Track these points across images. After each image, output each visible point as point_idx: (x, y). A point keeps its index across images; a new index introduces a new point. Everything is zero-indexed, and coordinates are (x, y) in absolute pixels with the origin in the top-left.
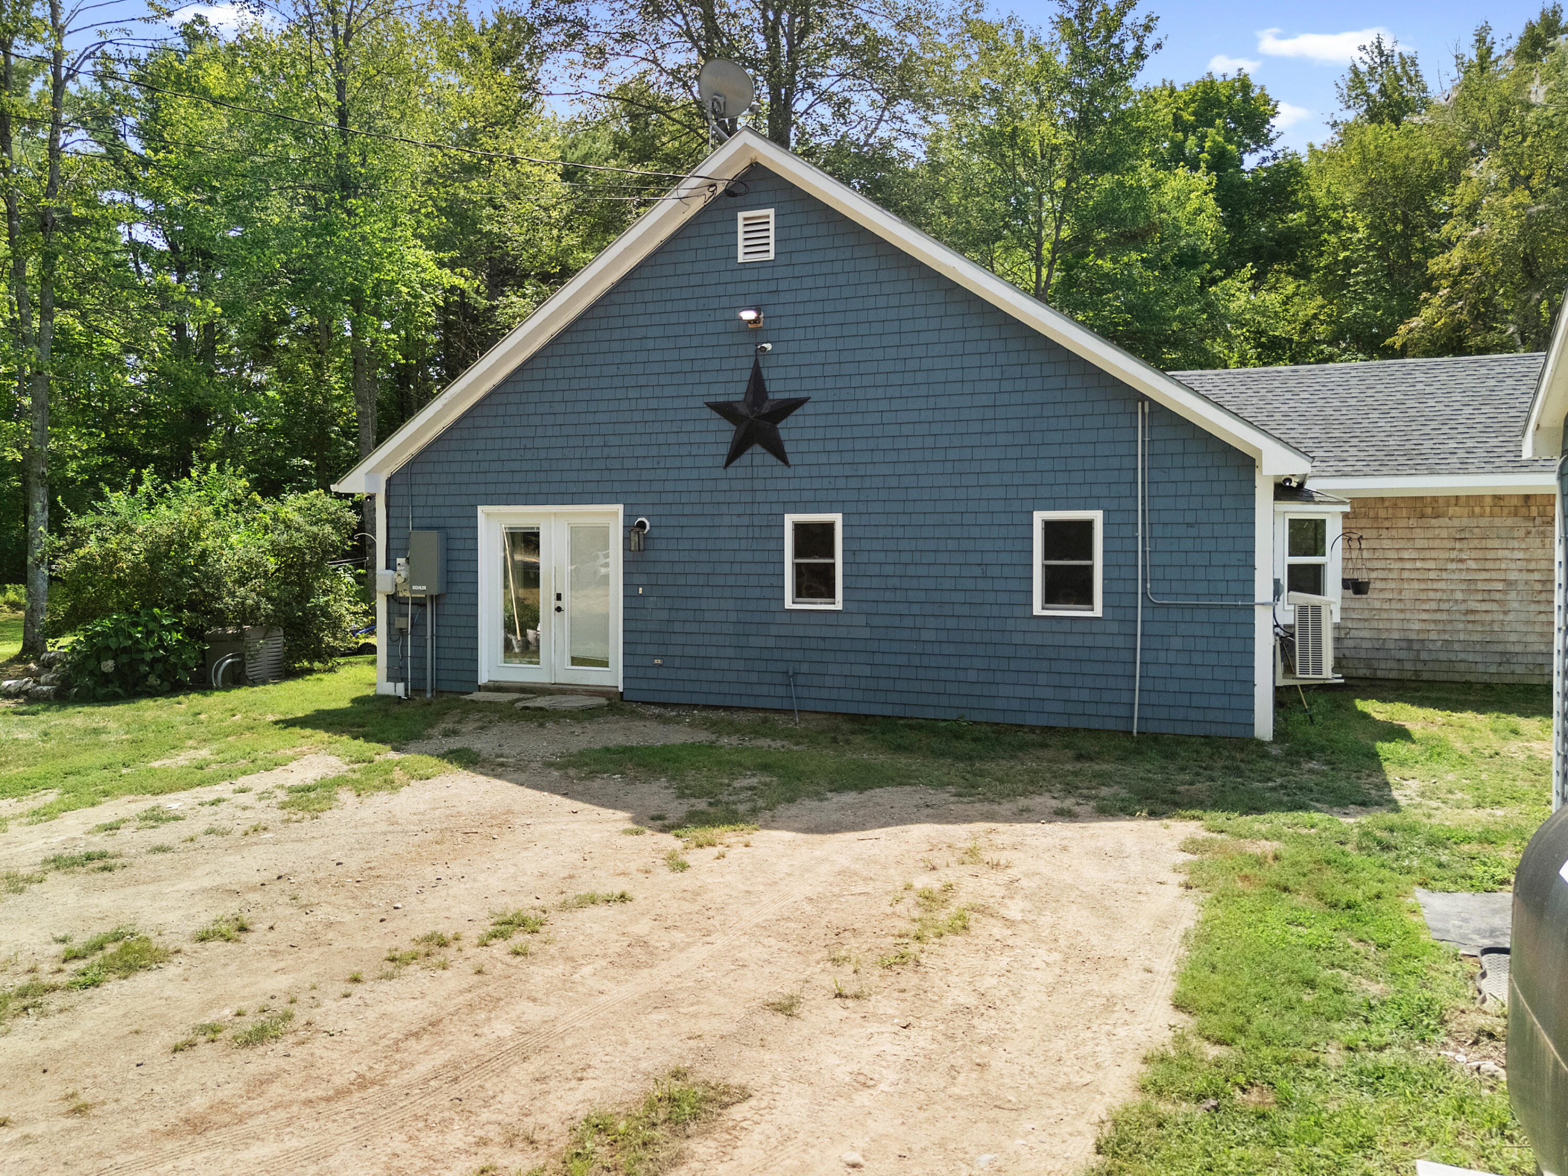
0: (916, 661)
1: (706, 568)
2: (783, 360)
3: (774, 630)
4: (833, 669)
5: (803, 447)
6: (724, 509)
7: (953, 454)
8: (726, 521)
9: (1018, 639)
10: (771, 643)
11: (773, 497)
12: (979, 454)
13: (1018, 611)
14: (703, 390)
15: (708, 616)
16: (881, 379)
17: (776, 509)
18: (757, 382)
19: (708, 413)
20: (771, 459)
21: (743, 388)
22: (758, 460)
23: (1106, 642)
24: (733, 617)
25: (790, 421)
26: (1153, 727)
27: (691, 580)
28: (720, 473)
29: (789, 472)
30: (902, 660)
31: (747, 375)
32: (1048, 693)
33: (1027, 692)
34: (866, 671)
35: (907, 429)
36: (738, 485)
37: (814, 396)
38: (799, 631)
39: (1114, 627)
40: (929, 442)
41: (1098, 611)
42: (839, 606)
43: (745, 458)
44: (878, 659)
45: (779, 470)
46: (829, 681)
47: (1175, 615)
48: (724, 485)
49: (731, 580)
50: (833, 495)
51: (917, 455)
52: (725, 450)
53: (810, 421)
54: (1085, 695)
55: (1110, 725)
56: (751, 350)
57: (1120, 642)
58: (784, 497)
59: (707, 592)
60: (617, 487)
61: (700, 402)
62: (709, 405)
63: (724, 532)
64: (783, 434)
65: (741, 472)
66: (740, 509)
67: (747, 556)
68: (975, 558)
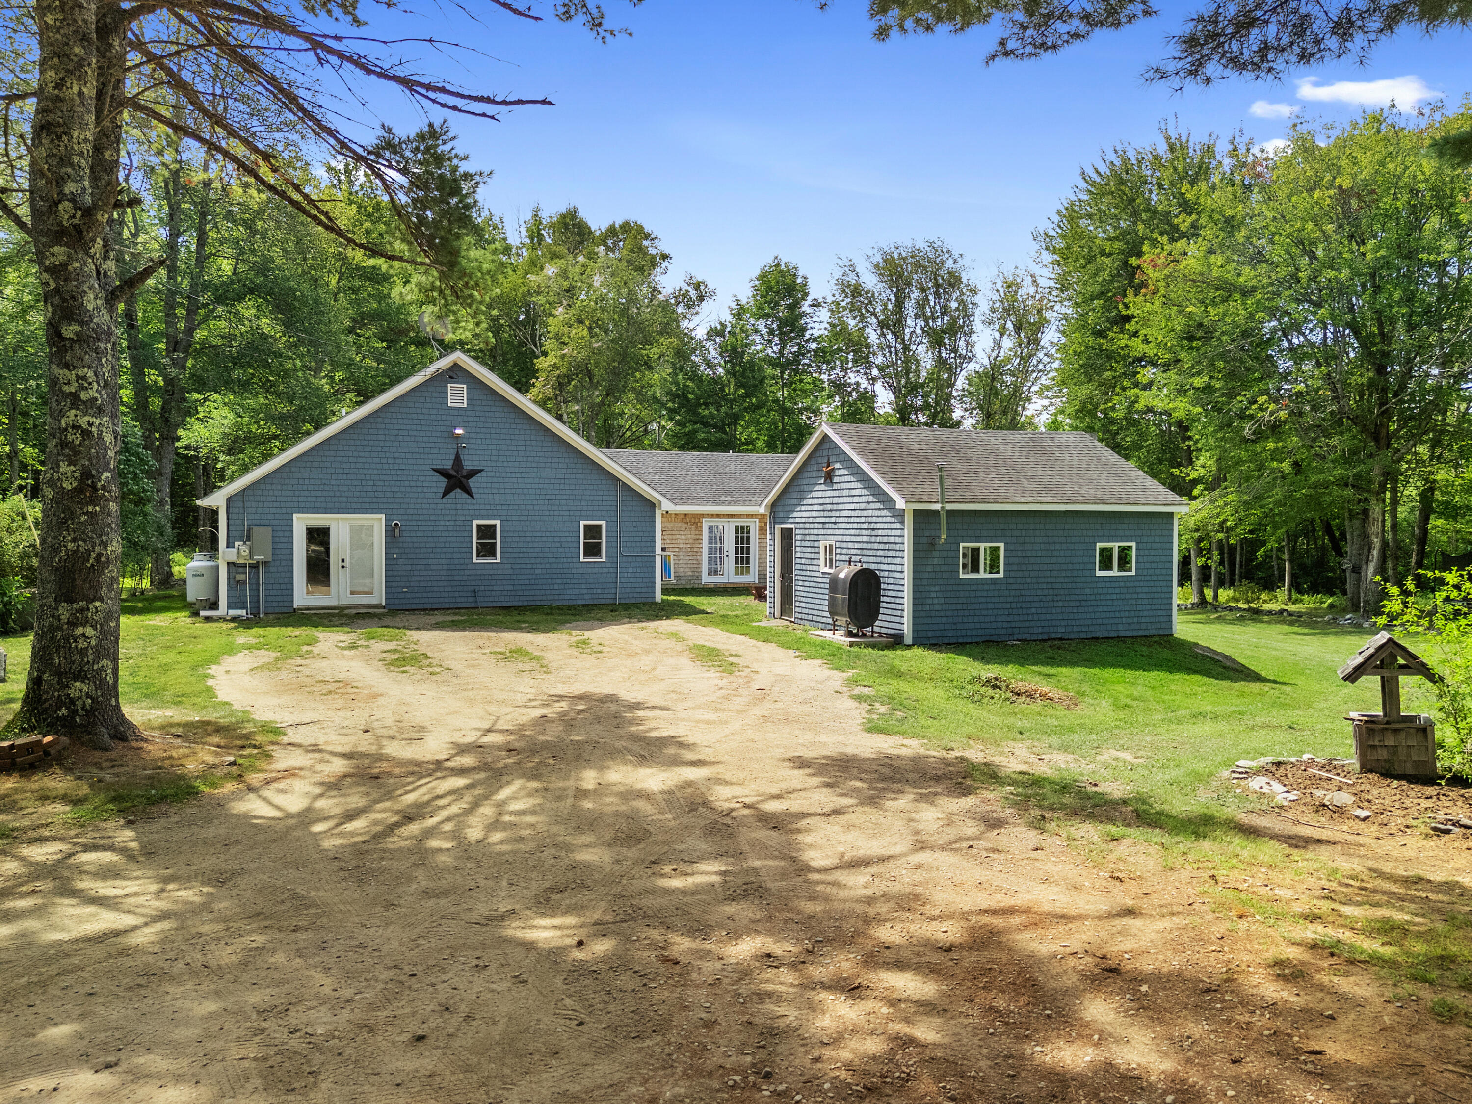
0: (533, 582)
1: (433, 545)
2: (471, 452)
3: (467, 572)
4: (496, 588)
5: (481, 491)
6: (441, 517)
7: (548, 497)
8: (442, 523)
9: (574, 571)
10: (465, 578)
11: (466, 512)
12: (558, 497)
13: (574, 560)
14: (430, 462)
15: (433, 567)
16: (517, 464)
17: (469, 518)
18: (458, 460)
19: (432, 473)
20: (465, 495)
21: (451, 463)
22: (458, 496)
23: (606, 570)
24: (446, 567)
25: (475, 479)
26: (623, 601)
27: (423, 551)
28: (440, 501)
29: (475, 502)
30: (527, 582)
31: (453, 457)
32: (585, 591)
33: (577, 592)
34: (511, 588)
35: (529, 486)
36: (449, 506)
37: (486, 469)
38: (479, 572)
39: (609, 565)
40: (538, 491)
41: (604, 559)
42: (498, 560)
43: (452, 494)
44: (516, 582)
45: (469, 500)
46: (493, 593)
47: (630, 559)
48: (441, 506)
49: (444, 550)
50: (495, 512)
51: (533, 497)
52: (442, 490)
53: (484, 480)
54: (599, 591)
55: (608, 602)
56: (455, 446)
57: (611, 570)
58: (472, 512)
59: (432, 556)
60: (381, 506)
61: (428, 468)
62: (434, 470)
63: (441, 528)
64: (471, 485)
65: (450, 501)
66: (450, 517)
67: (453, 539)
68: (557, 539)
